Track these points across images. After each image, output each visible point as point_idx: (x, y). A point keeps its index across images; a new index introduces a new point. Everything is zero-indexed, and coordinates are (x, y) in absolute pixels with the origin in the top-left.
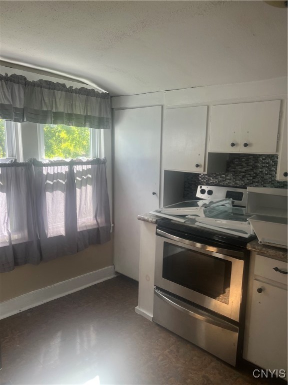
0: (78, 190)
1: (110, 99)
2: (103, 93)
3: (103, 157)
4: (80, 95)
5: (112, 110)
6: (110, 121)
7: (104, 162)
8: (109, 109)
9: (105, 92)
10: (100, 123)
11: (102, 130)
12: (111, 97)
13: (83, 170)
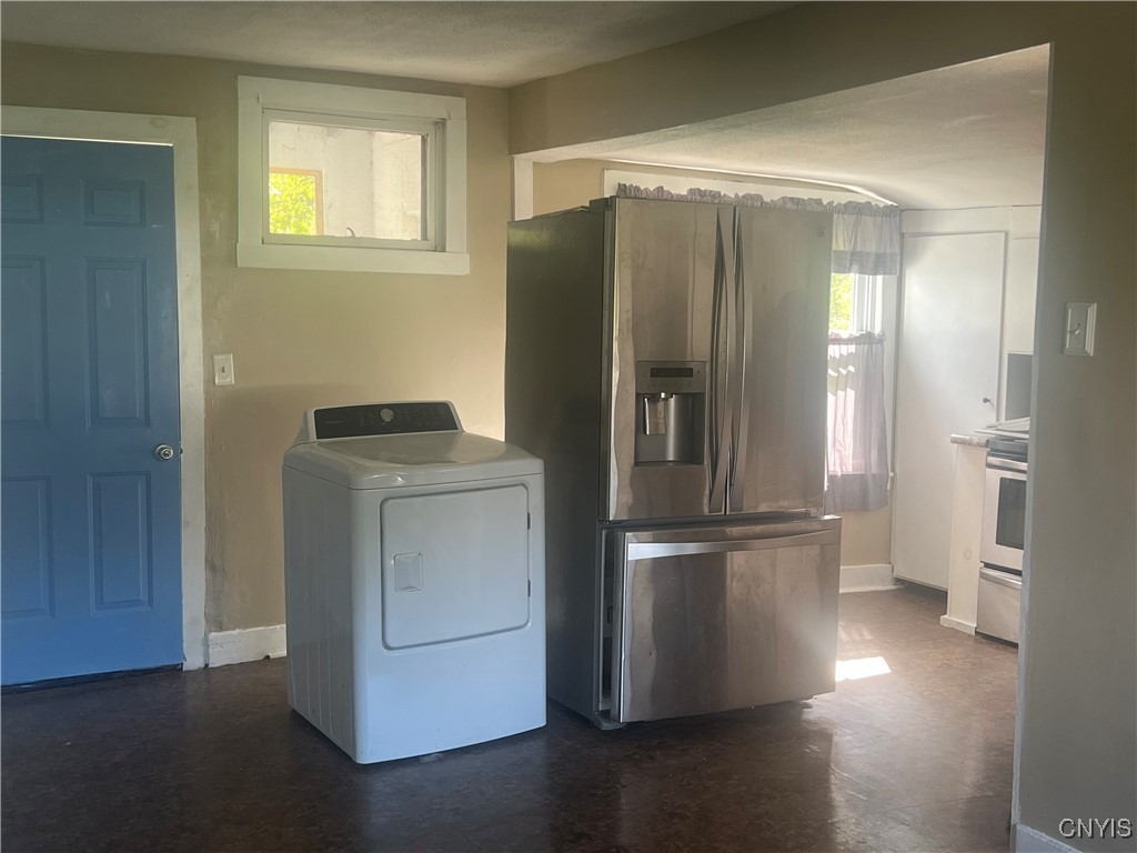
0: (830, 398)
1: (898, 218)
2: (886, 207)
3: (877, 330)
4: (845, 216)
5: (902, 235)
6: (898, 258)
7: (881, 341)
8: (896, 238)
9: (890, 203)
10: (877, 264)
11: (880, 278)
12: (902, 211)
13: (841, 355)
